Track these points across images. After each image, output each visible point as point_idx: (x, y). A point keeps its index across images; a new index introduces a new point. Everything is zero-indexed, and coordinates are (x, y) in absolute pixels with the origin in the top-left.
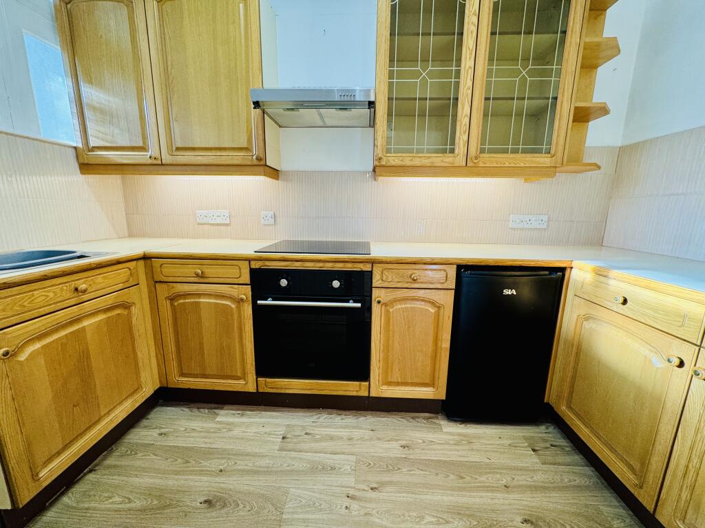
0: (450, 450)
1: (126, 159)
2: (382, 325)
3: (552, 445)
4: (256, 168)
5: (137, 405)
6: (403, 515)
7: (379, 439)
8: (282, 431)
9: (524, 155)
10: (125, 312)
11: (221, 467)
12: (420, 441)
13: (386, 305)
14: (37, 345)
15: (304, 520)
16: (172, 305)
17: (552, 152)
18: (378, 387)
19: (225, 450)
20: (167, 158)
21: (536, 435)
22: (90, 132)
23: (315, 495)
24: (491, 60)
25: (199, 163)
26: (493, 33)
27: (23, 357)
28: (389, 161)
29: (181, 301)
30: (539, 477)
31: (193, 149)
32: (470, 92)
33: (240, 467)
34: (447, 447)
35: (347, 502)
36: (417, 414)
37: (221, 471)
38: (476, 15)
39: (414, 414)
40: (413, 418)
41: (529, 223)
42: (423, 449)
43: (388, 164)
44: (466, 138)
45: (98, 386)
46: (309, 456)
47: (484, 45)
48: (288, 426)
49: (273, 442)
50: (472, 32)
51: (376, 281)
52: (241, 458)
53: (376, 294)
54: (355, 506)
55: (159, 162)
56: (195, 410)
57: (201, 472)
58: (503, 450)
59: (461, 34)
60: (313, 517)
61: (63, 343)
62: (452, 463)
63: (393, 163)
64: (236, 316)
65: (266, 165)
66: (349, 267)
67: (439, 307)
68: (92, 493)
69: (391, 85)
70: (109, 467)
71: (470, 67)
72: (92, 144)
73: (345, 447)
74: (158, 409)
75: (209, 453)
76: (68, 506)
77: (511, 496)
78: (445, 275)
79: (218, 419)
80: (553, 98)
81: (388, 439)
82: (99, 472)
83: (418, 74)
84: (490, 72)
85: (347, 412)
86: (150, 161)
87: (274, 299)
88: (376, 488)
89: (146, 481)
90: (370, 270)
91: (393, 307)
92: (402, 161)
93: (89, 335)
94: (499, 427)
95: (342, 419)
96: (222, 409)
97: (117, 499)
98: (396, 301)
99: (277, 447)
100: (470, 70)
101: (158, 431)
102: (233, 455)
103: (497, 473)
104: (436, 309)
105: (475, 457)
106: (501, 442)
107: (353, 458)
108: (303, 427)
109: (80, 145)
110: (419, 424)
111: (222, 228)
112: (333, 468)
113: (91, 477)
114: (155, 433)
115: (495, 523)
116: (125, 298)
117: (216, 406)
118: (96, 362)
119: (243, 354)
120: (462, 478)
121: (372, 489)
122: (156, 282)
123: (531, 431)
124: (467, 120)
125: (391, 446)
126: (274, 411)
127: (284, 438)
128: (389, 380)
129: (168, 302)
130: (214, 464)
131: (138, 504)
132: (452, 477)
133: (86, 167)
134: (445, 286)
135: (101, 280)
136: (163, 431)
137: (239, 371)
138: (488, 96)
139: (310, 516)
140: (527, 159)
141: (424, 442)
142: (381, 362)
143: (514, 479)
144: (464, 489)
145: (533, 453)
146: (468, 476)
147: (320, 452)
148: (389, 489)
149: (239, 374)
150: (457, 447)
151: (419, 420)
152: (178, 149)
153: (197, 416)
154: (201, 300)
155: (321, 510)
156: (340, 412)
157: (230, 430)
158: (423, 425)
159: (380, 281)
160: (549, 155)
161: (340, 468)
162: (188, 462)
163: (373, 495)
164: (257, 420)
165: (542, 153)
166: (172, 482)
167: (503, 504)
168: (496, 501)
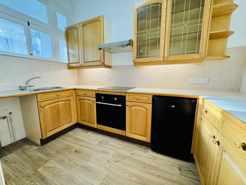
0: (146, 159)
1: (76, 65)
2: (129, 113)
3: (189, 170)
4: (102, 66)
5: (71, 125)
6: (119, 171)
7: (125, 150)
8: (100, 140)
9: (187, 55)
10: (69, 102)
11: (82, 144)
12: (138, 154)
13: (130, 107)
14: (49, 106)
15: (93, 162)
16: (80, 101)
17: (200, 52)
18: (128, 133)
19: (85, 141)
20: (83, 65)
21: (185, 165)
22: (70, 60)
23: (99, 157)
24: (172, 23)
25: (90, 65)
26: (172, 13)
27: (46, 108)
28: (137, 61)
29: (81, 101)
30: (175, 178)
31: (89, 62)
32: (164, 35)
33: (86, 146)
34: (146, 158)
35: (106, 162)
36: (142, 146)
37: (82, 145)
38: (165, 9)
39: (141, 146)
40: (140, 147)
41: (199, 81)
42: (137, 156)
43: (137, 62)
44: (163, 51)
45: (61, 118)
46: (103, 148)
47: (169, 18)
48: (103, 140)
49: (97, 142)
50: (164, 15)
51: (127, 99)
52: (88, 144)
53: (127, 103)
54: (108, 163)
55: (82, 66)
56: (84, 130)
57: (78, 144)
58: (166, 165)
59: (160, 16)
60: (96, 162)
61: (54, 107)
62: (145, 163)
63: (138, 62)
64: (92, 106)
65: (105, 65)
66: (119, 94)
67: (147, 109)
68: (57, 142)
69: (138, 37)
70: (62, 138)
71: (164, 27)
72: (70, 63)
73: (115, 149)
74: (77, 128)
75: (82, 141)
76: (52, 143)
77: (159, 179)
78: (148, 98)
79: (88, 134)
80: (199, 32)
81: (128, 150)
82: (60, 138)
83: (146, 32)
84: (171, 27)
85: (121, 140)
86: (80, 66)
87: (101, 102)
88: (116, 162)
89: (67, 143)
90: (125, 95)
91: (132, 108)
92: (141, 61)
93: (60, 106)
94: (170, 158)
95: (118, 142)
96: (90, 131)
97: (60, 145)
98: (133, 106)
99: (97, 144)
100: (164, 28)
101: (74, 133)
102: (87, 143)
103: (159, 171)
104: (146, 110)
105: (153, 164)
106: (168, 163)
107: (115, 152)
108: (106, 141)
109: (68, 63)
110: (141, 149)
111: (98, 82)
112: (108, 153)
113: (58, 139)
114: (73, 133)
115: (147, 184)
116: (69, 99)
117: (89, 130)
118: (61, 113)
119: (94, 116)
120: (145, 168)
121: (115, 161)
122: (77, 95)
123: (184, 163)
124: (163, 45)
125: (128, 152)
126: (101, 135)
127: (100, 142)
128: (132, 132)
129: (79, 101)
130: (81, 143)
131: (63, 147)
132: (141, 167)
133: (69, 68)
134: (148, 102)
135: (63, 94)
136: (75, 133)
137: (93, 121)
138: (171, 35)
139: (95, 162)
140: (188, 56)
141: (139, 154)
142: (129, 125)
143: (164, 175)
144: (143, 171)
145: (178, 170)
146: (147, 168)
147: (107, 148)
148: (120, 163)
149: (93, 122)
150: (149, 159)
151: (142, 148)
152: (86, 62)
153: (84, 132)
154: (85, 101)
155: (99, 161)
156: (118, 140)
157: (89, 137)
158: (142, 150)
159: (128, 99)
160: (198, 54)
161: (109, 153)
162: (76, 141)
163: (115, 163)
164: (96, 136)
165: (195, 53)
166: (71, 144)
167: (154, 180)
168: (152, 179)
